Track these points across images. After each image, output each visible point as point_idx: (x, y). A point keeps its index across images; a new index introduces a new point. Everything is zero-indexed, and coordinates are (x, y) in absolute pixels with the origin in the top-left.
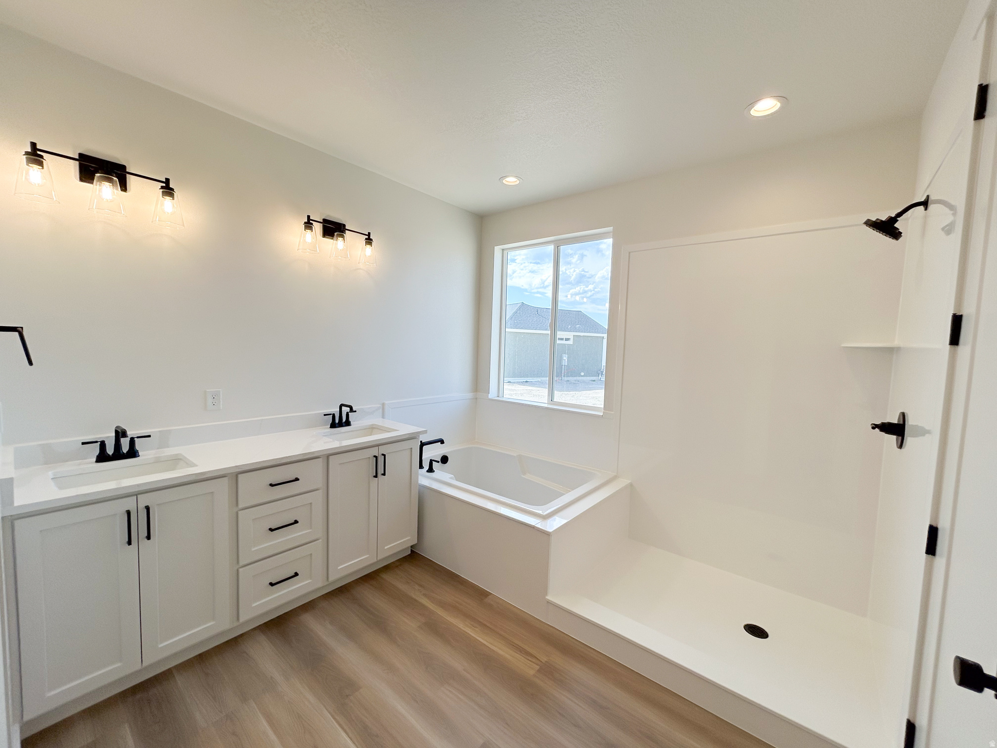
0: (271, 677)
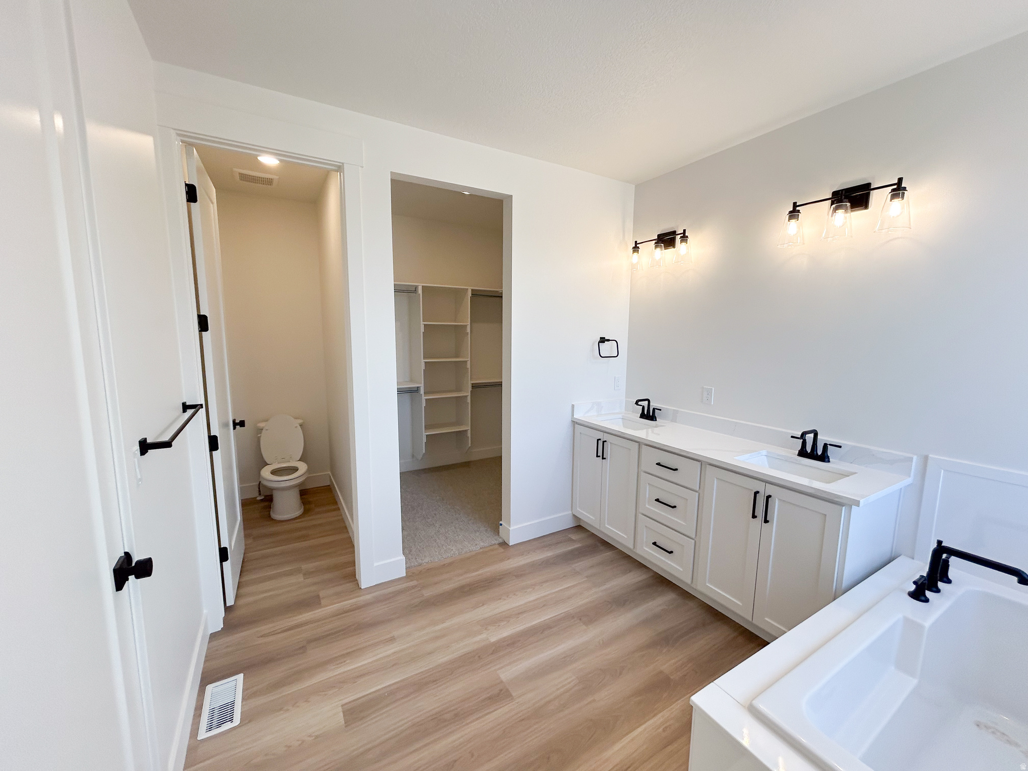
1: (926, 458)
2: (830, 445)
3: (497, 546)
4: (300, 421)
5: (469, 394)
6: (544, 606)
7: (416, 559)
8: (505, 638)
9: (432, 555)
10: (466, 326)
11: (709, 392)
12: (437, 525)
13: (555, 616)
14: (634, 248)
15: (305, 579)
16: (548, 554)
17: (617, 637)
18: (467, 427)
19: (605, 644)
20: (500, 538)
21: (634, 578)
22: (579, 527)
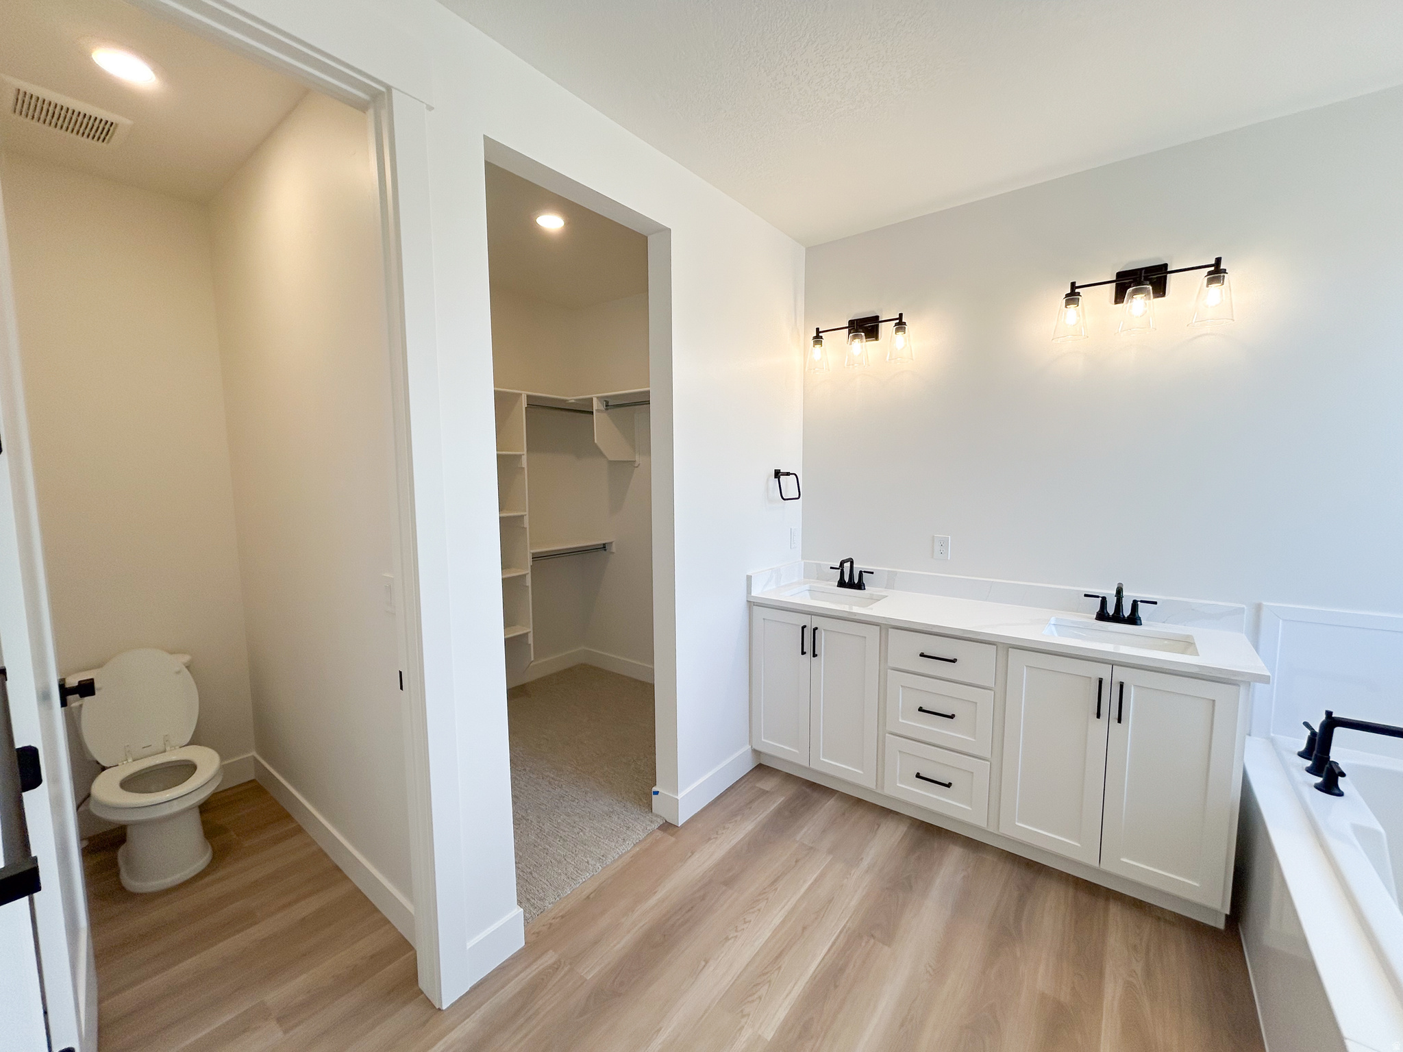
0: (862, 858)
1: (1259, 608)
2: (1142, 601)
3: (659, 834)
4: (187, 658)
5: (529, 571)
6: (804, 928)
7: (528, 900)
8: (786, 1021)
9: (556, 884)
10: (520, 456)
11: (944, 543)
12: (530, 817)
13: (834, 943)
14: (815, 338)
15: (286, 1032)
16: (744, 829)
17: (944, 952)
18: (529, 629)
19: (939, 972)
20: (657, 816)
21: (889, 837)
22: (762, 769)
